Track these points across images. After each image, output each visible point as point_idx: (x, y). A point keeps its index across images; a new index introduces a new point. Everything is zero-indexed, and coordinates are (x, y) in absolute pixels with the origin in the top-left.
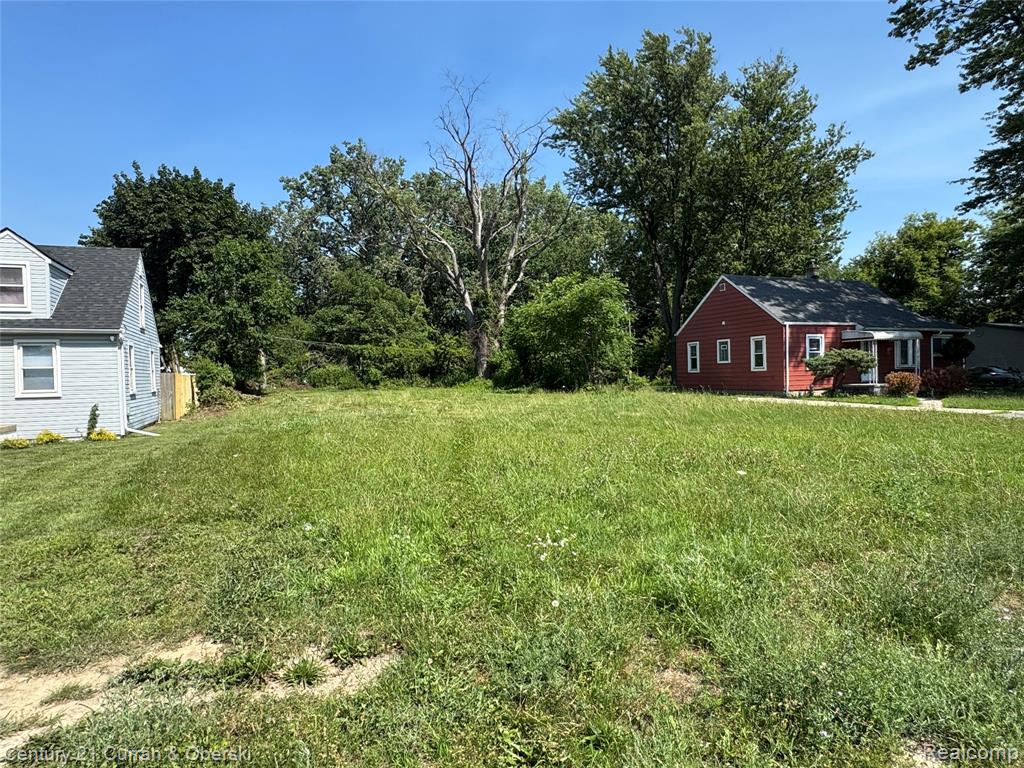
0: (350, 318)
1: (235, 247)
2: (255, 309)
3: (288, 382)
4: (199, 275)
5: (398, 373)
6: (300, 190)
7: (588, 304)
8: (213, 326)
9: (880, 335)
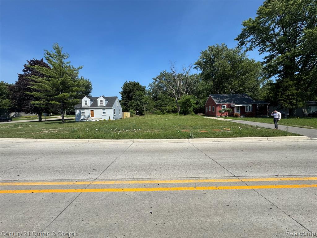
0: (161, 102)
1: (138, 92)
2: (141, 102)
3: (150, 113)
4: (133, 97)
5: (168, 112)
6: (156, 80)
7: (188, 100)
8: (135, 105)
9: (236, 105)
